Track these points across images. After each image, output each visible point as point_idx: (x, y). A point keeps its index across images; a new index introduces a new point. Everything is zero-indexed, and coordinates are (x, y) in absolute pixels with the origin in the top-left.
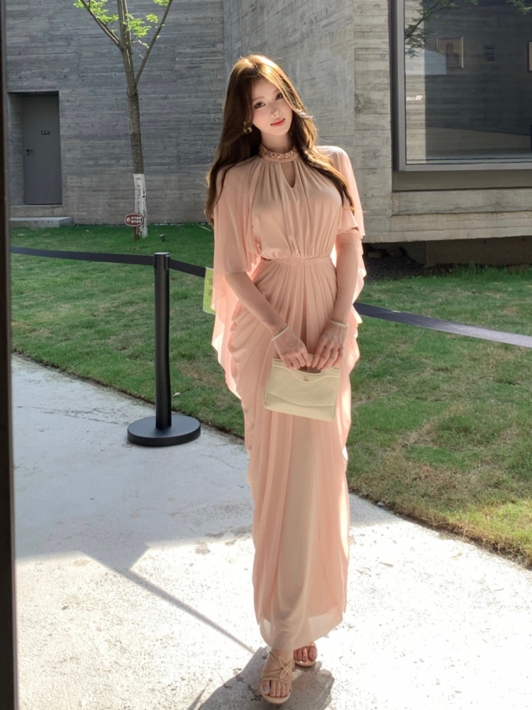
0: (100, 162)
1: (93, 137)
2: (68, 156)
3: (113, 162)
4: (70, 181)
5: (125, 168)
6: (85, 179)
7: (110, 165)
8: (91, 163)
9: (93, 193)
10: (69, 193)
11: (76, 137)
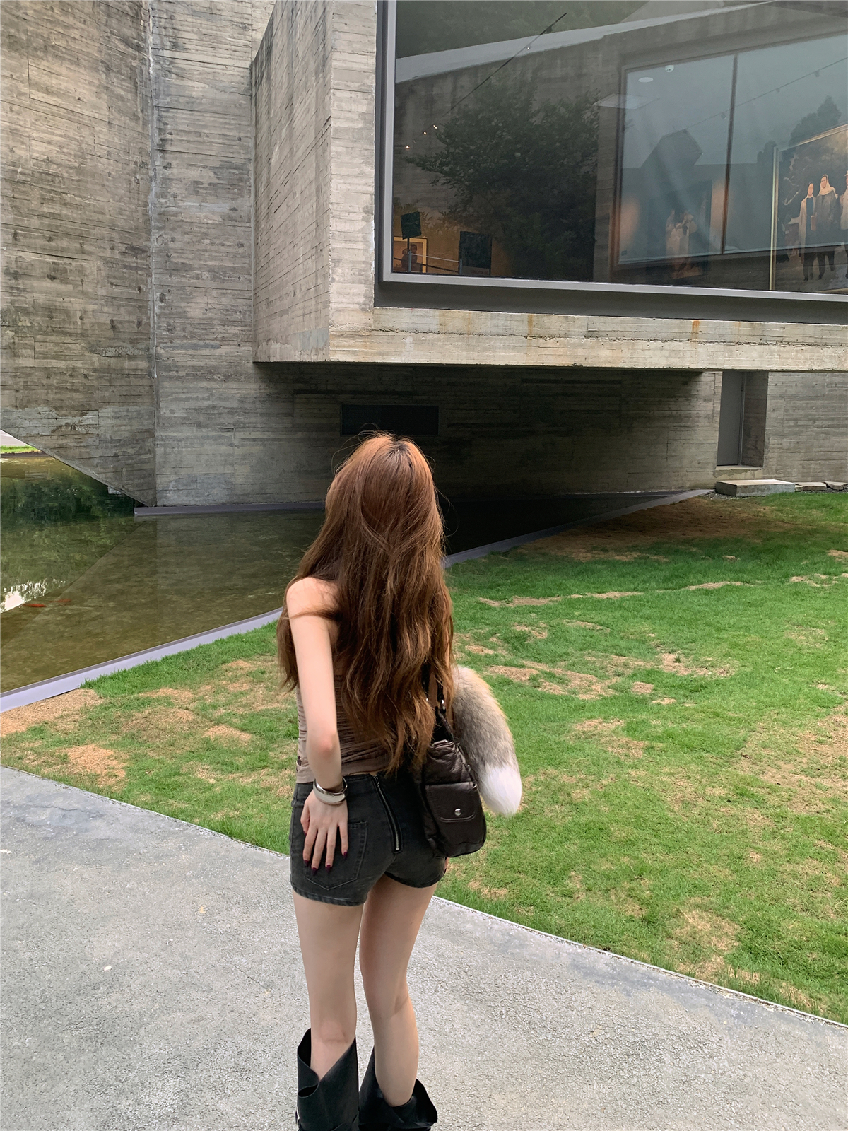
0: (799, 423)
1: (794, 397)
2: (773, 415)
3: (810, 423)
4: (772, 442)
5: (819, 430)
6: (785, 440)
7: (806, 426)
8: (791, 423)
9: (790, 454)
10: (770, 455)
11: (782, 397)
